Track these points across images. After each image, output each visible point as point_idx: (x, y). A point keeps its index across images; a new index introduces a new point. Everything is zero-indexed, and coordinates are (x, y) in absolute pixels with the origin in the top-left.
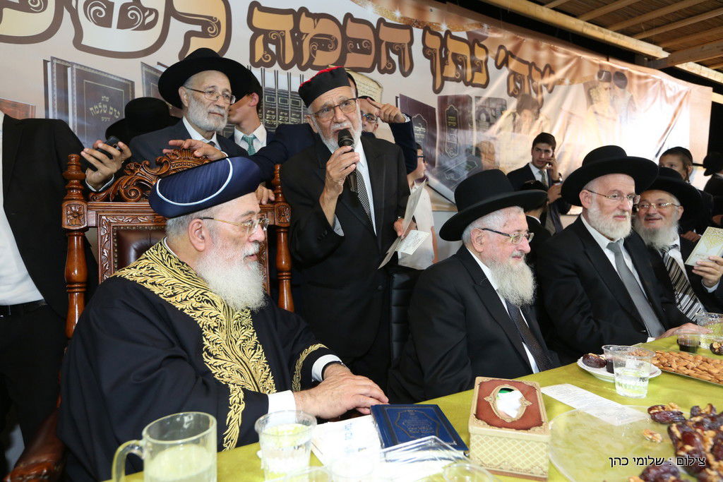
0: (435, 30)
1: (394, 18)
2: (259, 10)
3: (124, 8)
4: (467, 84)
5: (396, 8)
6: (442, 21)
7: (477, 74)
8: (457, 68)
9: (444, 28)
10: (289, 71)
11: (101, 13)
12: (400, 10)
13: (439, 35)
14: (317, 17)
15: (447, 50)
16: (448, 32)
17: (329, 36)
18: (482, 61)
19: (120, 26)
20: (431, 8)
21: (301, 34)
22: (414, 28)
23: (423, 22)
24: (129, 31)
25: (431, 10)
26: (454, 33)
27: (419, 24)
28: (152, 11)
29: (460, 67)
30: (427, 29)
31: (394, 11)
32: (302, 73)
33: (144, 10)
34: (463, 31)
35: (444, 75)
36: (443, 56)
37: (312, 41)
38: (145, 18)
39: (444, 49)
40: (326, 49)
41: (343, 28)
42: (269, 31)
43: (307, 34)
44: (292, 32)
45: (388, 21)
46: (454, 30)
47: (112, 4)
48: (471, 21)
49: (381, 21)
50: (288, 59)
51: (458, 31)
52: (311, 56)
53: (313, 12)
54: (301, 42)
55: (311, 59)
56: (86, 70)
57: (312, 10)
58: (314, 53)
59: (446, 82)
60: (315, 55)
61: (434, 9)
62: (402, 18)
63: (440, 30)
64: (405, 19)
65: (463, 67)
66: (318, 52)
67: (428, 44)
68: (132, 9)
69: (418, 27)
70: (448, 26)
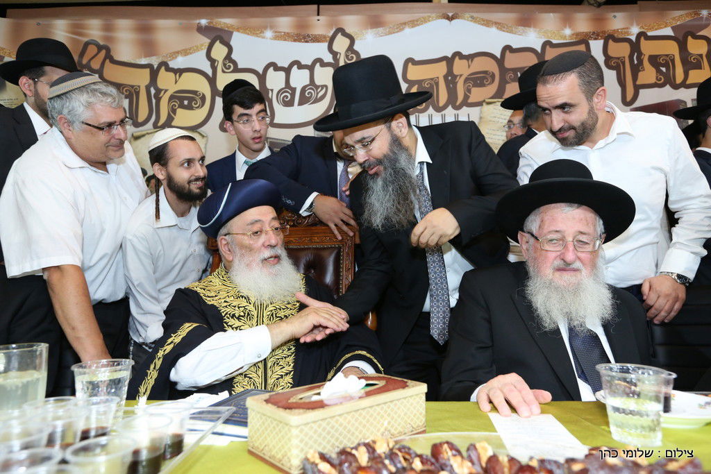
0: (620, 36)
1: (565, 38)
2: (413, 64)
3: (303, 90)
4: (676, 87)
5: (565, 27)
6: (632, 25)
7: (692, 73)
8: (659, 71)
9: (635, 30)
10: (443, 112)
11: (287, 97)
12: (570, 27)
13: (629, 41)
14: (471, 57)
15: (640, 54)
16: (641, 35)
17: (485, 72)
18: (701, 56)
19: (300, 104)
20: (613, 14)
21: (455, 77)
22: (590, 41)
23: (604, 32)
24: (306, 106)
25: (615, 17)
26: (650, 34)
27: (596, 36)
28: (323, 87)
29: (664, 69)
30: (609, 38)
31: (563, 30)
32: (456, 112)
33: (317, 87)
34: (665, 27)
35: (639, 82)
36: (636, 62)
37: (466, 80)
38: (318, 93)
39: (636, 54)
40: (482, 85)
41: (500, 62)
42: (423, 80)
43: (461, 75)
44: (445, 77)
45: (555, 41)
46: (652, 29)
47: (295, 88)
48: (678, 13)
49: (547, 44)
50: (442, 102)
51: (656, 29)
52: (465, 95)
53: (467, 54)
54: (455, 84)
55: (466, 97)
56: (276, 141)
57: (465, 53)
58: (469, 91)
59: (642, 91)
60: (470, 93)
61: (618, 14)
62: (573, 35)
63: (629, 34)
64: (577, 34)
65: (668, 69)
66: (474, 90)
67: (611, 53)
68: (309, 89)
69: (595, 39)
70: (642, 27)
